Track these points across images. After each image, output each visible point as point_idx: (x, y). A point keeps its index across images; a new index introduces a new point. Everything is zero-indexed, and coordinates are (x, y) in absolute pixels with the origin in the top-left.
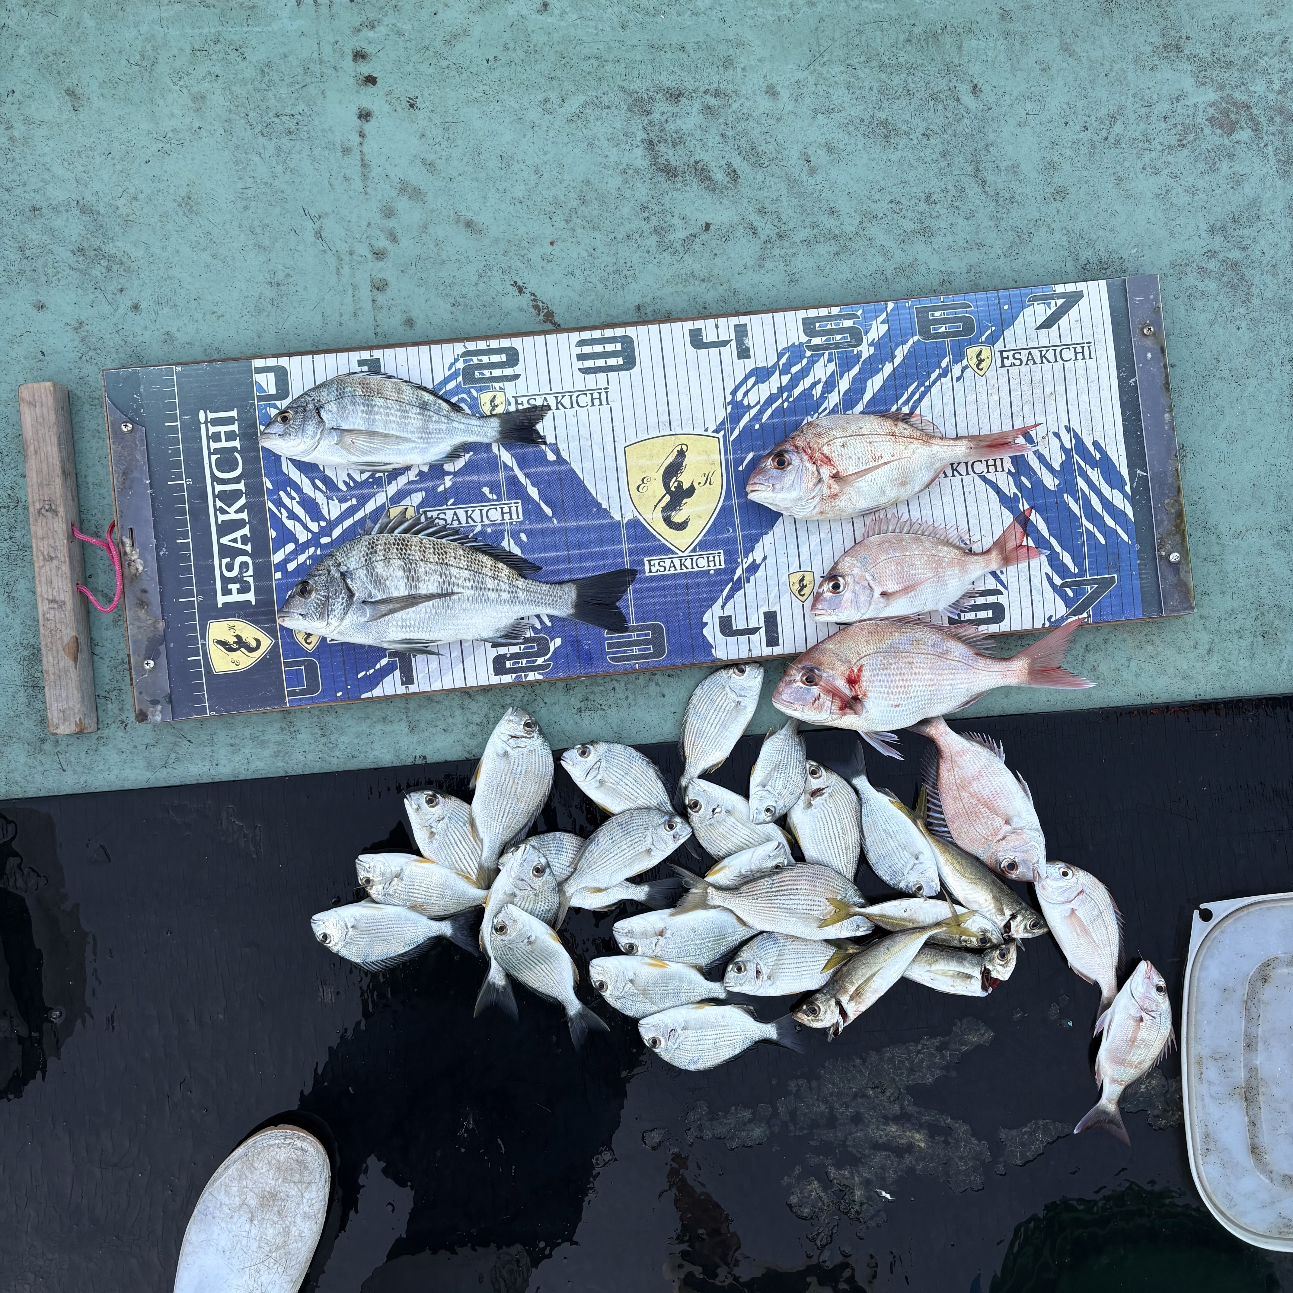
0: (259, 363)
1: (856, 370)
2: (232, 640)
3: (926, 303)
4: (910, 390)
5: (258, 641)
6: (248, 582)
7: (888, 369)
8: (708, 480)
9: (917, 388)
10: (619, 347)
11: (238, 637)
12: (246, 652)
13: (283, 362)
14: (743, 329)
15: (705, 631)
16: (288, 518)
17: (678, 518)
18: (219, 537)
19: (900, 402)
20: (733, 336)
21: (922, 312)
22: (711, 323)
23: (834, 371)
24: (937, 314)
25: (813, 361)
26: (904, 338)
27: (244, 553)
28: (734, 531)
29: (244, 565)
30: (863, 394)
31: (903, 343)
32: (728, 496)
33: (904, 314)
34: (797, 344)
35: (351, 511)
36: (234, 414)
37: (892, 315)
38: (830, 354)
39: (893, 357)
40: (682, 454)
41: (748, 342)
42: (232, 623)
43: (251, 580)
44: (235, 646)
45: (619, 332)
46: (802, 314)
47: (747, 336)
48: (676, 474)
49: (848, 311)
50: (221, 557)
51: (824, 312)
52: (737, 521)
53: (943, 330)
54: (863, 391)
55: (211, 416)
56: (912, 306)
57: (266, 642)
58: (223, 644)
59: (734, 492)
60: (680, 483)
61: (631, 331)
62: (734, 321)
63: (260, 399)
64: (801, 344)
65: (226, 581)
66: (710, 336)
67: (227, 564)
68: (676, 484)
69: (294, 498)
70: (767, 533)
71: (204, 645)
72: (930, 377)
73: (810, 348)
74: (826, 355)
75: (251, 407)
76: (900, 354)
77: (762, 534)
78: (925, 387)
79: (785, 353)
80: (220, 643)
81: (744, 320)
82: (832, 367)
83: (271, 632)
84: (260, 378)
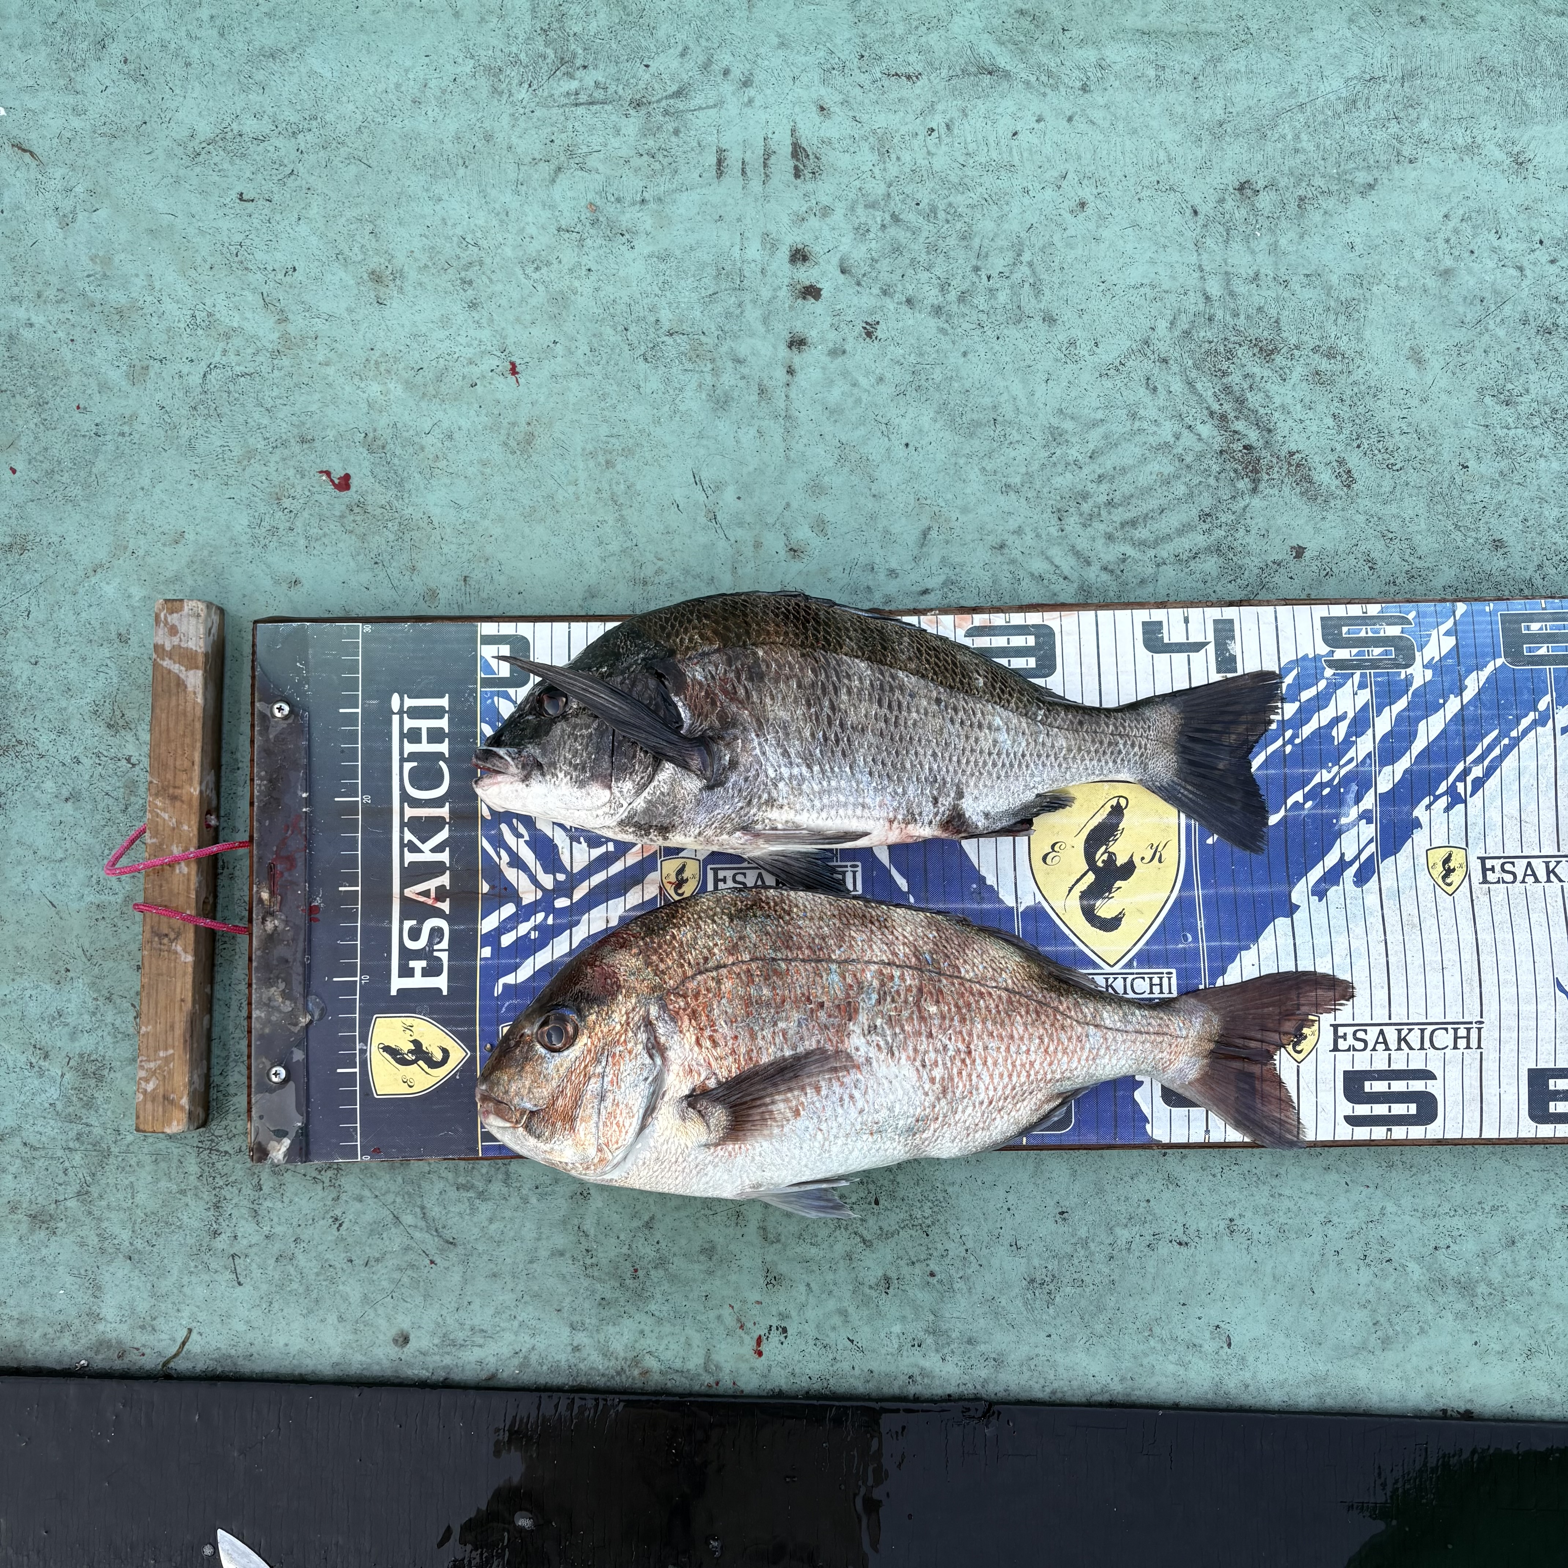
0: (488, 629)
1: (1402, 704)
2: (406, 1046)
3: (1518, 607)
4: (1487, 741)
5: (446, 1053)
6: (439, 959)
7: (1453, 705)
8: (1156, 855)
9: (1497, 741)
10: (1031, 641)
11: (416, 1042)
12: (425, 1067)
13: (524, 629)
14: (1227, 627)
15: (1138, 1095)
16: (511, 864)
17: (1105, 909)
18: (404, 885)
19: (1470, 758)
20: (1211, 637)
21: (1510, 622)
22: (1177, 614)
23: (1367, 704)
24: (1535, 627)
25: (1334, 687)
26: (1480, 660)
27: (440, 914)
28: (1195, 939)
29: (437, 933)
30: (1411, 742)
31: (1479, 667)
32: (1187, 883)
33: (1480, 623)
34: (1311, 656)
35: (605, 861)
36: (444, 702)
37: (1462, 623)
38: (1363, 676)
39: (1461, 690)
40: (1117, 811)
41: (1235, 648)
42: (409, 1021)
43: (444, 956)
44: (410, 1057)
45: (1034, 618)
46: (1321, 611)
47: (1233, 638)
48: (1106, 842)
49: (1393, 610)
50: (403, 918)
51: (1355, 610)
52: (1201, 924)
53: (1543, 651)
54: (1411, 736)
55: (409, 702)
56: (1496, 611)
57: (458, 1054)
58: (392, 1052)
59: (1197, 878)
60: (1112, 855)
61: (1051, 619)
62: (1214, 613)
63: (486, 683)
64: (1317, 658)
65: (406, 955)
66: (1174, 633)
67: (411, 929)
68: (1105, 857)
69: (522, 836)
70: (1248, 948)
71: (363, 1052)
72: (1518, 724)
73: (1332, 664)
74: (1357, 677)
75: (470, 695)
76: (1473, 684)
77: (1241, 949)
78: (1510, 739)
79: (1292, 669)
80: (387, 1049)
81: (1230, 613)
82: (1364, 696)
83: (467, 1039)
84: (487, 652)
